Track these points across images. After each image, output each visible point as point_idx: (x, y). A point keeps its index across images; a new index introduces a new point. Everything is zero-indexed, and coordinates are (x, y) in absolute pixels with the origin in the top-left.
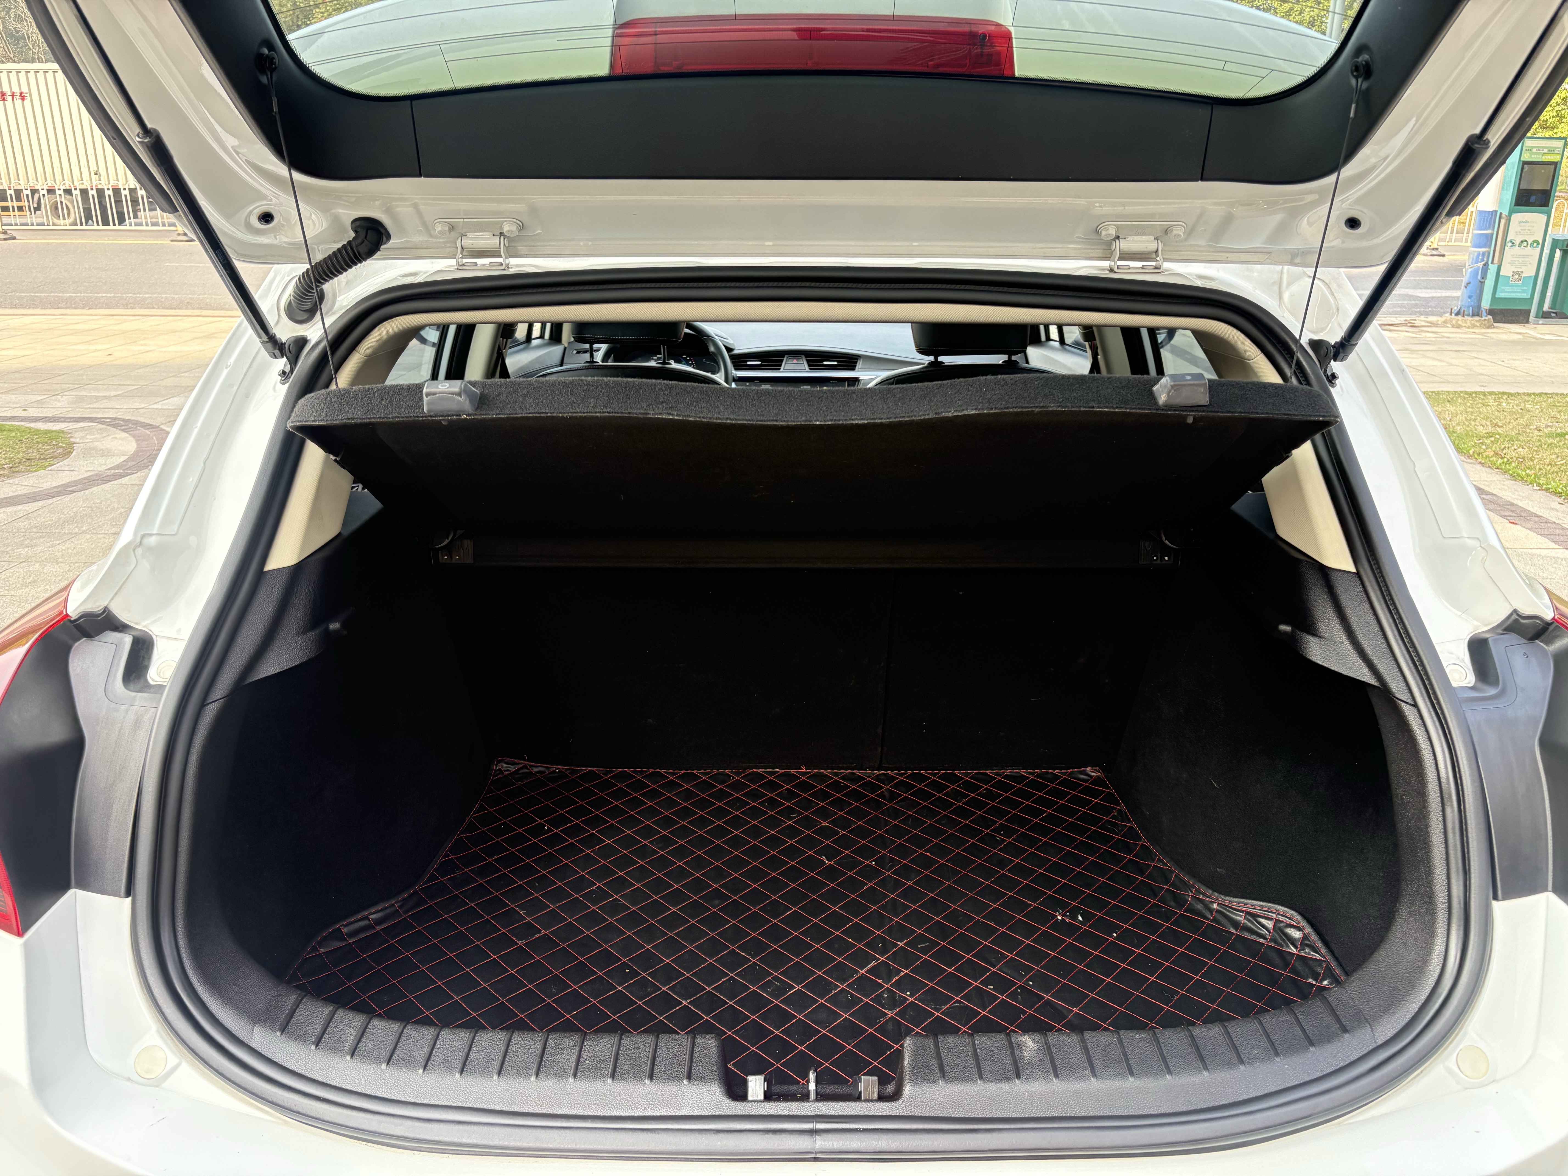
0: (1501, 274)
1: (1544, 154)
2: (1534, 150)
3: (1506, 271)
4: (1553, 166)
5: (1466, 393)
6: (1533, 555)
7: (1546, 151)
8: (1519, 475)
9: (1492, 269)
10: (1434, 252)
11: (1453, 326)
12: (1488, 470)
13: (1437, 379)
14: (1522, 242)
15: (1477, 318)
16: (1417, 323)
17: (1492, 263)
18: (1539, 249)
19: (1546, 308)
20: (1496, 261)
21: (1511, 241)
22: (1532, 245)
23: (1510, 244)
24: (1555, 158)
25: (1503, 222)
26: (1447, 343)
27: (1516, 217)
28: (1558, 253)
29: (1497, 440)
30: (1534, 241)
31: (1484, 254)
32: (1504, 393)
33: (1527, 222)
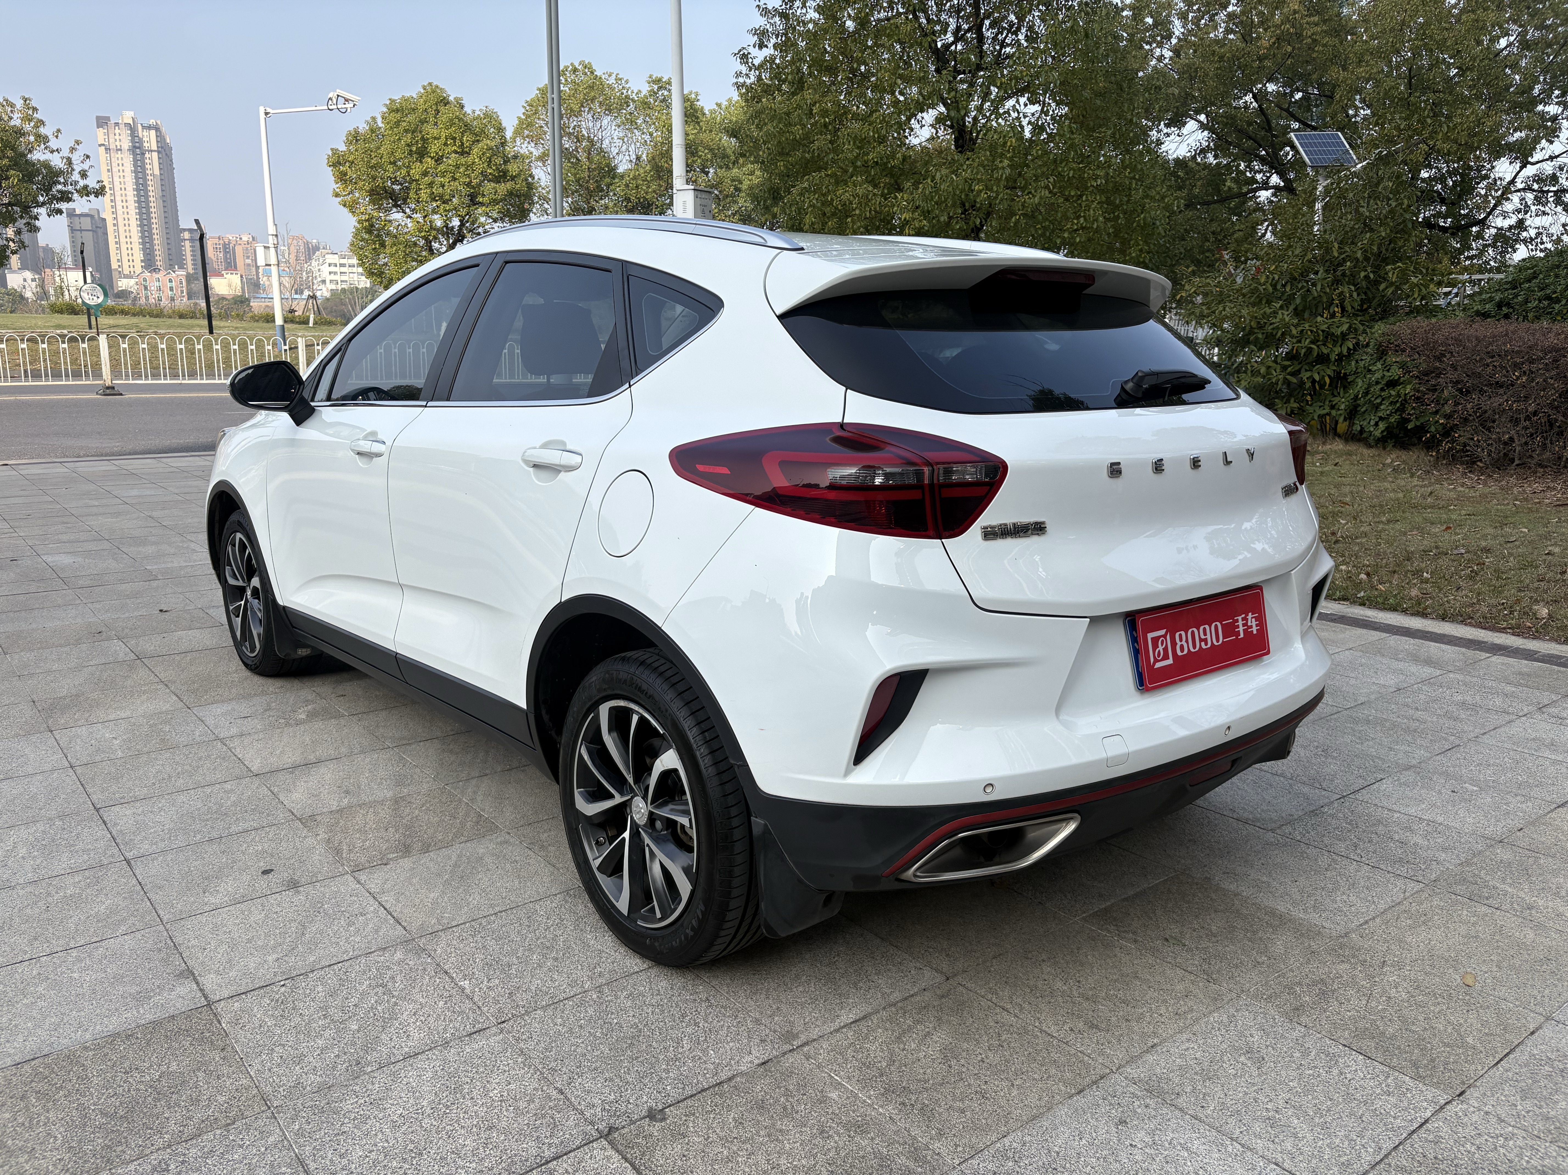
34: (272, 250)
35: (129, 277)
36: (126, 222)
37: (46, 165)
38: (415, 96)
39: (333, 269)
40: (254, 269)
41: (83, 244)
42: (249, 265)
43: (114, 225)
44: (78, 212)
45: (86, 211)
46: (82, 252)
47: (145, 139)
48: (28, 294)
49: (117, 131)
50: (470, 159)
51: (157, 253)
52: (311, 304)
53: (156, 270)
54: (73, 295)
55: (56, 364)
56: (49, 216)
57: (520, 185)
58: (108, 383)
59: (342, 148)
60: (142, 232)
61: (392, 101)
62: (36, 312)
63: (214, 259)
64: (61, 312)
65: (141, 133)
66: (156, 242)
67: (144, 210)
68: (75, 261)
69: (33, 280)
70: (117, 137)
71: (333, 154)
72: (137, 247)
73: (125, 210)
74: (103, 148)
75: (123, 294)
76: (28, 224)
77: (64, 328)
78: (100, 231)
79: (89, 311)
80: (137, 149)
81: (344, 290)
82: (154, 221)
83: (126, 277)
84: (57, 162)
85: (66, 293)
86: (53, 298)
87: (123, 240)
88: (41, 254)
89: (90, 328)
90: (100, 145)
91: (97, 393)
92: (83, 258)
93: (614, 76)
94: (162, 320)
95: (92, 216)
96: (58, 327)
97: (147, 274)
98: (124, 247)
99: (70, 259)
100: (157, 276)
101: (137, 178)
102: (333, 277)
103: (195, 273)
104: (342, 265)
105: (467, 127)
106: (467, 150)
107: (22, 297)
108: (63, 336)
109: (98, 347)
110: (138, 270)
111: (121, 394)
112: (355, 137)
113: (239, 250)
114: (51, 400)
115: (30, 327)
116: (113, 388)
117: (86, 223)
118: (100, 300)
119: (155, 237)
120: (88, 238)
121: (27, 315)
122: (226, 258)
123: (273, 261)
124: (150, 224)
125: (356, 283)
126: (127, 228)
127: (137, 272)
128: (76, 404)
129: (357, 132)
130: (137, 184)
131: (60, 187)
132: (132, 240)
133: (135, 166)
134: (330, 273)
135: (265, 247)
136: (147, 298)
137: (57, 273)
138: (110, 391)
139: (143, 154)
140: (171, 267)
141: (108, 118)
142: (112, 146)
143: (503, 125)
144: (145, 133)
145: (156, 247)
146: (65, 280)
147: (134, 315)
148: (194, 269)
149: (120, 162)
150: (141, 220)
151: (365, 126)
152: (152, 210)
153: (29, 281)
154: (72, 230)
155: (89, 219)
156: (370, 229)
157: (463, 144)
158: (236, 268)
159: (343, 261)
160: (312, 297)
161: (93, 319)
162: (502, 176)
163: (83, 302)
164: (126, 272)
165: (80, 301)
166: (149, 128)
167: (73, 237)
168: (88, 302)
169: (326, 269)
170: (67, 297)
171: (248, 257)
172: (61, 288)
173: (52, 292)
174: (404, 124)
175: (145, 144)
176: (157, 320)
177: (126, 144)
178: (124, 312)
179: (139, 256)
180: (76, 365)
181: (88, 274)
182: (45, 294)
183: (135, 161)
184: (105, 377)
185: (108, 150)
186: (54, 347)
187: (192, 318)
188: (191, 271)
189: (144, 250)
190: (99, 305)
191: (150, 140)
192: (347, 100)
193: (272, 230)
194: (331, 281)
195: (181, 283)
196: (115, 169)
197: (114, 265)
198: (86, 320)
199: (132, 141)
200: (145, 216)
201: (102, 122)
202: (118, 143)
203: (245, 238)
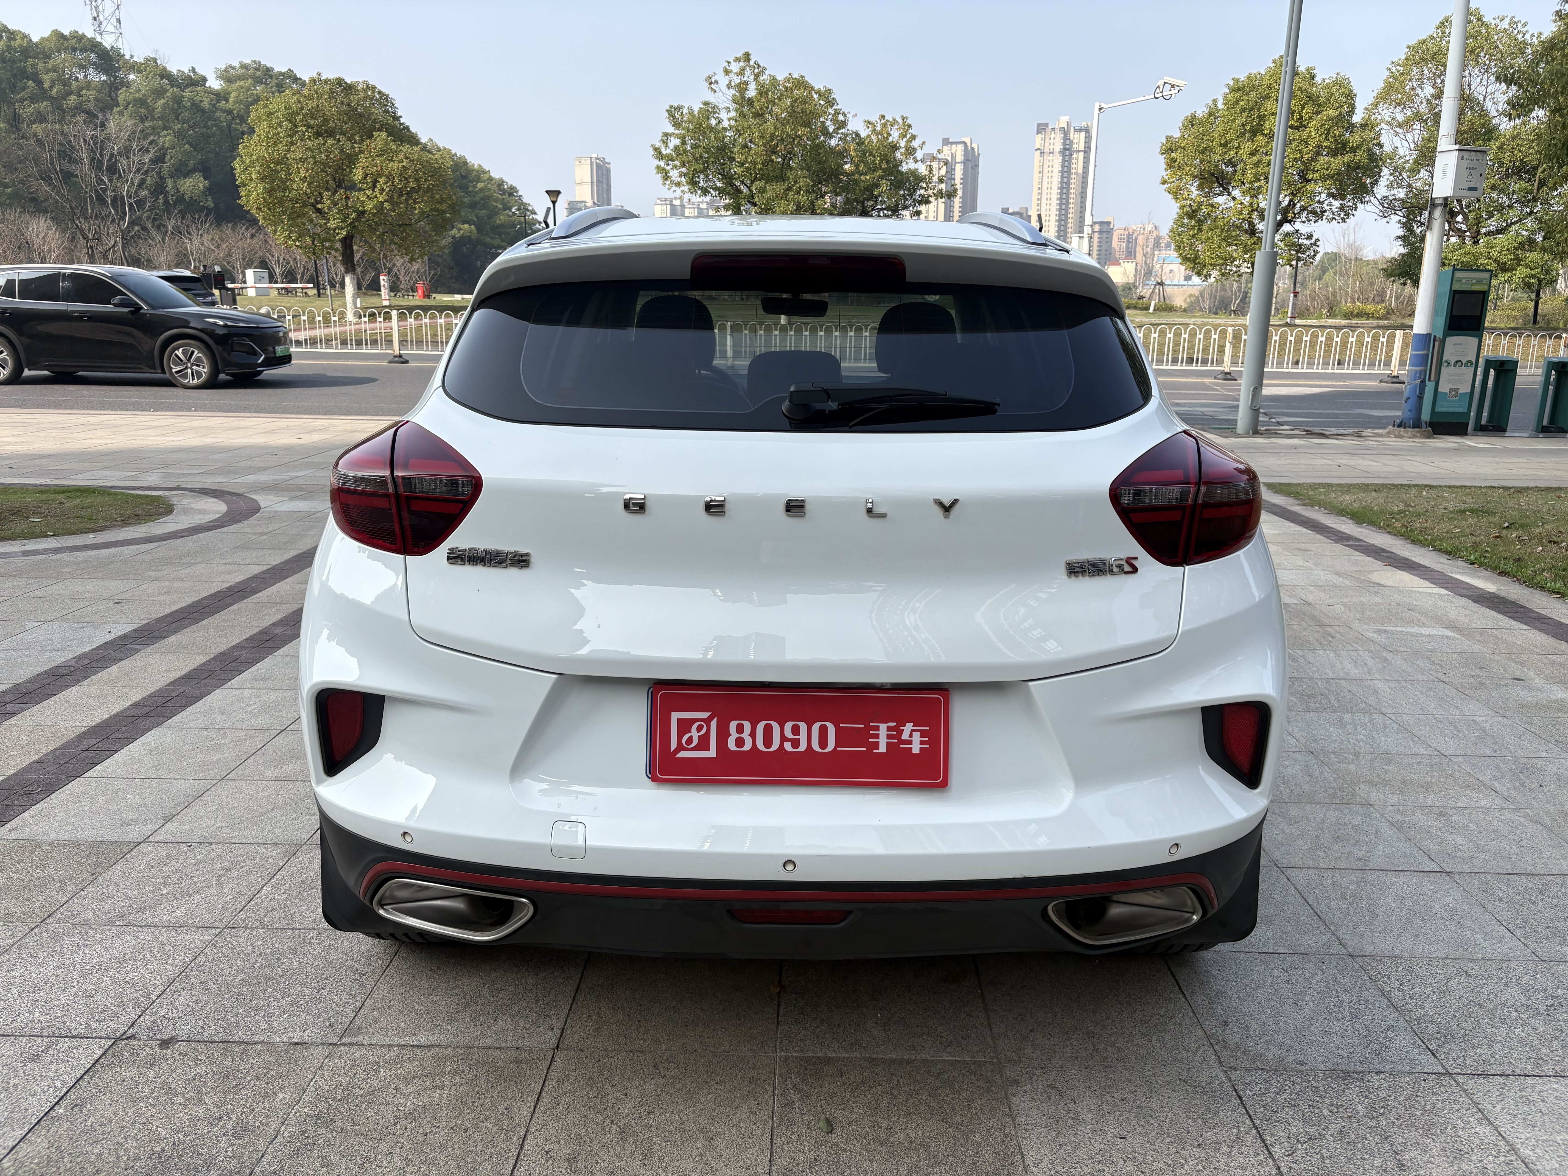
0: (1439, 390)
1: (1473, 284)
2: (1464, 281)
3: (1444, 388)
4: (1481, 296)
5: (1393, 485)
6: (1412, 591)
7: (1474, 281)
8: (1418, 540)
9: (1430, 386)
10: (1395, 380)
11: (1396, 437)
12: (1394, 537)
13: (1370, 475)
14: (1457, 362)
15: (1417, 430)
16: (1364, 434)
17: (1429, 380)
18: (1473, 369)
19: (1484, 422)
20: (1432, 378)
21: (1446, 361)
22: (1466, 365)
23: (1446, 364)
24: (1485, 288)
25: (1437, 344)
26: (1386, 449)
27: (1450, 341)
28: (1492, 372)
29: (1406, 516)
30: (1469, 361)
31: (1421, 371)
32: (1427, 486)
33: (1460, 344)
36: (1047, 218)
37: (914, 173)
38: (1263, 72)
47: (1075, 141)
49: (1053, 136)
50: (1305, 135)
52: (1157, 291)
57: (1360, 156)
59: (1177, 134)
60: (1059, 226)
61: (1237, 81)
63: (1117, 249)
65: (1073, 135)
67: (1064, 207)
70: (1052, 141)
71: (1168, 141)
73: (1048, 207)
74: (1039, 152)
80: (1067, 151)
82: (1070, 216)
84: (922, 170)
90: (1036, 150)
93: (1507, 20)
101: (1062, 177)
105: (1312, 99)
106: (1306, 123)
112: (1192, 121)
122: (1127, 247)
124: (1066, 219)
126: (1047, 223)
129: (1193, 117)
130: (1062, 183)
131: (922, 192)
133: (1063, 166)
135: (1080, 237)
139: (1071, 155)
141: (1047, 125)
142: (1047, 150)
143: (1355, 92)
144: (1076, 136)
149: (1051, 164)
150: (1060, 215)
151: (1205, 109)
156: (1192, 214)
157: (1301, 117)
160: (1159, 284)
162: (1341, 148)
166: (1080, 130)
174: (1241, 103)
175: (1075, 146)
177: (1058, 146)
183: (1064, 161)
185: (1042, 153)
191: (1079, 141)
192: (1173, 86)
196: (1045, 171)
199: (1064, 144)
200: (1063, 212)
201: (1042, 128)
202: (1051, 147)
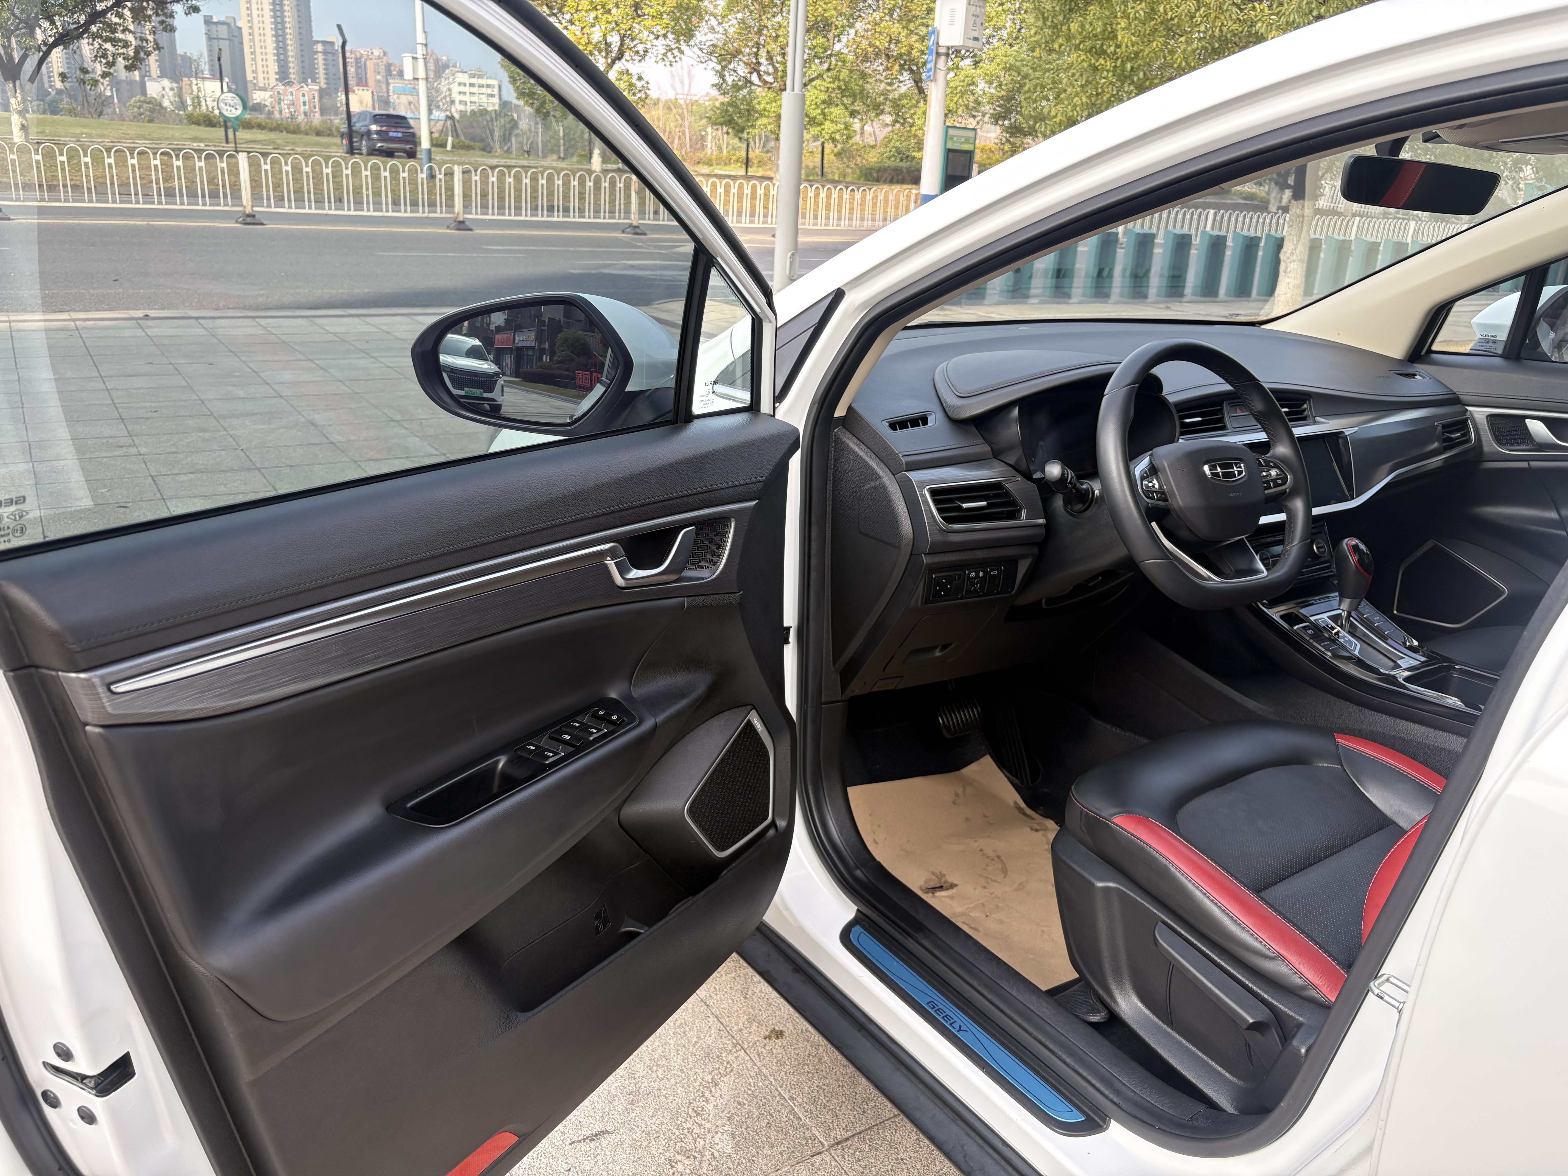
1: (962, 143)
2: (955, 139)
7: (963, 140)
34: (421, 62)
35: (264, 89)
36: (262, 31)
39: (462, 89)
40: (384, 86)
41: (220, 49)
42: (379, 81)
43: (250, 34)
44: (215, 20)
45: (223, 19)
46: (219, 59)
48: (166, 103)
51: (291, 65)
52: (449, 126)
53: (289, 83)
54: (210, 104)
55: (191, 183)
56: (186, 14)
58: (248, 210)
60: (277, 42)
62: (174, 122)
64: (198, 124)
66: (290, 54)
67: (279, 20)
68: (212, 71)
69: (172, 89)
72: (272, 59)
73: (261, 19)
75: (258, 108)
76: (162, 22)
77: (201, 141)
78: (236, 40)
79: (225, 123)
81: (473, 112)
82: (288, 31)
83: (261, 89)
85: (203, 103)
86: (190, 108)
87: (258, 51)
88: (179, 61)
89: (227, 141)
91: (237, 222)
92: (220, 66)
94: (298, 136)
95: (228, 25)
96: (196, 139)
97: (281, 87)
98: (259, 57)
99: (207, 67)
100: (290, 90)
102: (462, 98)
103: (327, 88)
104: (472, 85)
107: (160, 105)
108: (199, 151)
109: (236, 166)
110: (273, 82)
111: (262, 224)
113: (370, 65)
114: (187, 227)
115: (167, 139)
116: (253, 216)
117: (223, 31)
118: (239, 112)
119: (289, 48)
120: (225, 45)
121: (164, 125)
123: (421, 74)
124: (284, 35)
125: (485, 105)
126: (262, 38)
127: (272, 85)
128: (215, 232)
132: (267, 51)
134: (460, 93)
136: (281, 112)
137: (195, 82)
138: (250, 219)
140: (304, 80)
145: (290, 59)
146: (202, 89)
147: (271, 130)
148: (327, 83)
152: (287, 19)
153: (167, 89)
154: (210, 38)
155: (225, 28)
158: (366, 85)
159: (474, 81)
160: (451, 119)
161: (230, 132)
163: (220, 113)
164: (261, 85)
165: (217, 112)
167: (210, 46)
168: (226, 113)
169: (455, 88)
170: (204, 108)
171: (379, 73)
172: (198, 97)
173: (189, 102)
176: (294, 136)
178: (260, 127)
179: (273, 67)
180: (214, 184)
181: (225, 85)
182: (182, 105)
184: (245, 202)
186: (190, 163)
187: (329, 135)
188: (324, 86)
189: (279, 61)
190: (237, 118)
193: (420, 38)
194: (461, 102)
195: (314, 98)
197: (250, 76)
198: (223, 134)
200: (279, 26)
203: (376, 53)
